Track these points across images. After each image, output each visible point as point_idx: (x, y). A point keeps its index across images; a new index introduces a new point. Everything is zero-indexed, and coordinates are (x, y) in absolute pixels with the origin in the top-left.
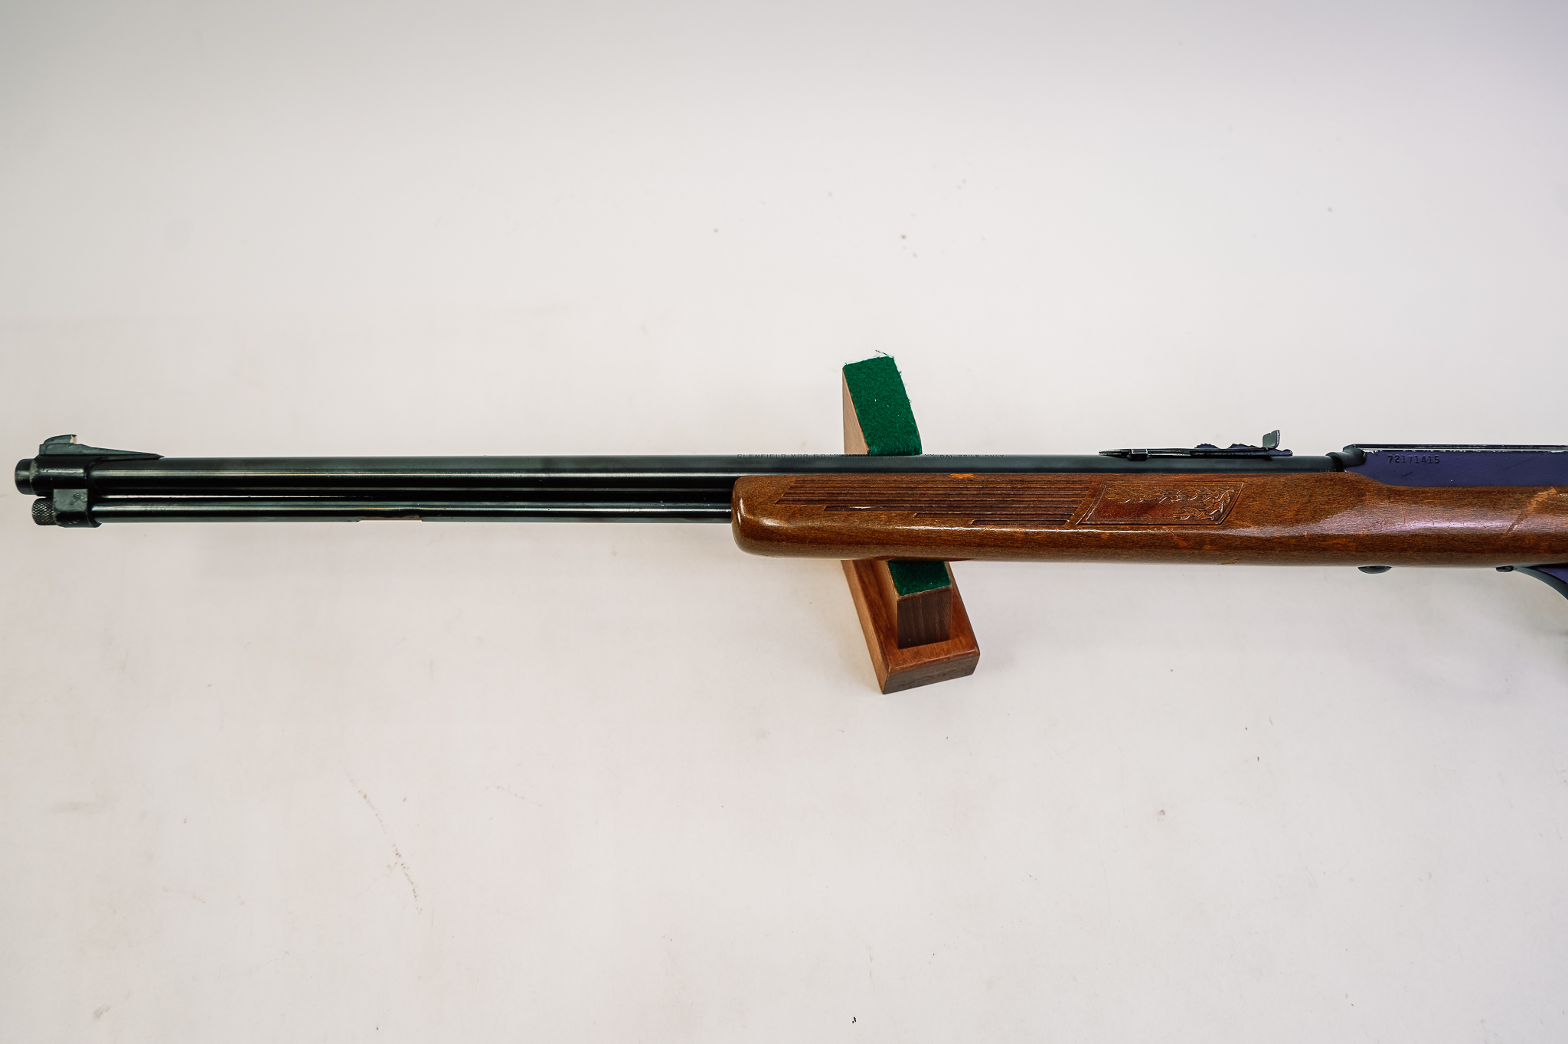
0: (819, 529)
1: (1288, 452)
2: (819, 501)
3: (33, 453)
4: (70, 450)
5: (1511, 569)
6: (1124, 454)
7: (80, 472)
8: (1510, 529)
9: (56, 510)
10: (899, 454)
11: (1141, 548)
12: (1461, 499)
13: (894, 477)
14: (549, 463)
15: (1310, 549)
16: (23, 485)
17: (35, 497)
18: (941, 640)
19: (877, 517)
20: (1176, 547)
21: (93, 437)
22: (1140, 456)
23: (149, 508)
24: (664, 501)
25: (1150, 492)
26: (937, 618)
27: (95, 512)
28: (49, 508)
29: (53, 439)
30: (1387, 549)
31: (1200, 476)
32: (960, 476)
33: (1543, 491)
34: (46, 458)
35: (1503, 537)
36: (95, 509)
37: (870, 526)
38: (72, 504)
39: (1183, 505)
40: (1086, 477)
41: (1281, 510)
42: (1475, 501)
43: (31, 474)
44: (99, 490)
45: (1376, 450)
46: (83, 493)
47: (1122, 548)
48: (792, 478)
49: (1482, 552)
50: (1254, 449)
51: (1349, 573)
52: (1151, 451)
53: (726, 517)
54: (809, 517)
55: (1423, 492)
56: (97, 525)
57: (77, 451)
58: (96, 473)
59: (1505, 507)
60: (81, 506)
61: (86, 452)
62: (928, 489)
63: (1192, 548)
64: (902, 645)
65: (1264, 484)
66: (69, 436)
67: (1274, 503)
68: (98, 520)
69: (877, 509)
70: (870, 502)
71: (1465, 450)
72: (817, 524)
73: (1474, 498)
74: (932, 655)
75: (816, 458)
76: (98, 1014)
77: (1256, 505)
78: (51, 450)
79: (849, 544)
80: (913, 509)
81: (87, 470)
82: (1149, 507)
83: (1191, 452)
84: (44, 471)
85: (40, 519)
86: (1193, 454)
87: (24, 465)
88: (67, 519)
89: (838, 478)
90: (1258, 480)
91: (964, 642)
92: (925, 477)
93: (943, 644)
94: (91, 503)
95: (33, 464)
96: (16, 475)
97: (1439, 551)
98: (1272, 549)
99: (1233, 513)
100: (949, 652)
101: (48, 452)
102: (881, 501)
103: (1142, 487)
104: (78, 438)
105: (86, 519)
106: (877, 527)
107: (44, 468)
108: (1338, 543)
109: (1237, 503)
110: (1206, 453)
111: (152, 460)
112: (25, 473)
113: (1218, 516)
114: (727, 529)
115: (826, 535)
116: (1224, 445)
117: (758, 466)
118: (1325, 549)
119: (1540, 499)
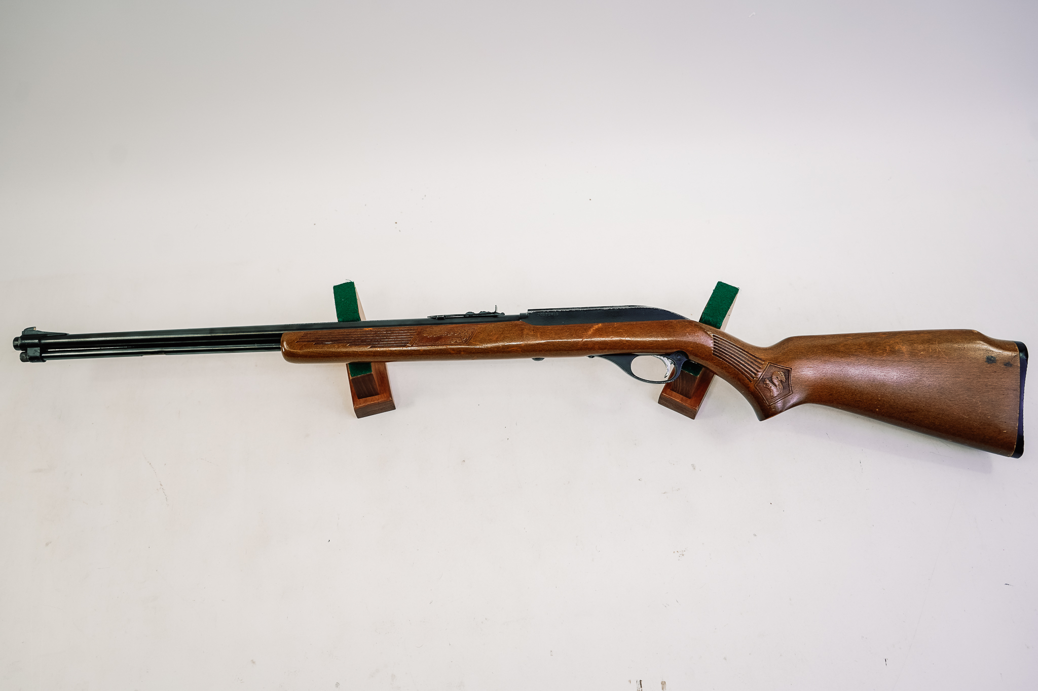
0: (312, 352)
1: (503, 314)
2: (313, 341)
3: (20, 335)
4: (33, 333)
5: (593, 357)
6: (434, 318)
7: (37, 341)
8: (582, 341)
9: (28, 356)
10: (351, 321)
11: (437, 354)
12: (562, 330)
13: (342, 330)
14: (212, 330)
15: (503, 352)
16: (16, 347)
17: (21, 352)
18: (376, 395)
19: (334, 347)
20: (450, 353)
21: (42, 328)
22: (441, 318)
23: (63, 354)
24: (257, 344)
25: (440, 332)
26: (370, 386)
27: (43, 356)
28: (26, 355)
29: (27, 329)
30: (534, 351)
31: (461, 325)
32: (367, 329)
33: (595, 325)
34: (25, 336)
35: (579, 344)
36: (43, 355)
37: (331, 350)
38: (34, 353)
39: (453, 336)
40: (416, 327)
41: (491, 337)
42: (568, 330)
43: (19, 343)
44: (44, 348)
45: (533, 312)
46: (38, 349)
47: (429, 355)
48: (303, 332)
49: (572, 350)
51: (529, 361)
52: (445, 316)
53: (279, 349)
54: (309, 347)
55: (547, 328)
56: (45, 361)
57: (36, 333)
58: (43, 341)
59: (580, 332)
60: (38, 354)
61: (39, 333)
62: (354, 335)
63: (456, 354)
64: (359, 398)
65: (486, 327)
66: (33, 328)
67: (488, 334)
68: (45, 359)
69: (334, 343)
70: (332, 341)
71: (569, 310)
72: (311, 350)
74: (372, 401)
75: (315, 324)
76: (47, 544)
77: (481, 336)
78: (26, 333)
79: (324, 357)
80: (348, 343)
81: (40, 340)
82: (439, 338)
83: (464, 315)
84: (23, 341)
85: (23, 360)
86: (465, 316)
87: (16, 339)
88: (33, 359)
89: (320, 332)
90: (483, 326)
91: (385, 396)
92: (353, 330)
93: (377, 397)
94: (41, 353)
95: (20, 339)
96: (13, 343)
97: (555, 351)
98: (488, 353)
99: (472, 339)
100: (378, 400)
101: (25, 334)
102: (336, 340)
103: (438, 330)
104: (36, 328)
105: (41, 359)
106: (333, 350)
107: (23, 340)
109: (474, 335)
110: (470, 316)
111: (64, 336)
112: (17, 342)
113: (467, 340)
114: (279, 354)
115: (315, 354)
116: (477, 312)
117: (291, 328)
118: (509, 352)
119: (594, 329)
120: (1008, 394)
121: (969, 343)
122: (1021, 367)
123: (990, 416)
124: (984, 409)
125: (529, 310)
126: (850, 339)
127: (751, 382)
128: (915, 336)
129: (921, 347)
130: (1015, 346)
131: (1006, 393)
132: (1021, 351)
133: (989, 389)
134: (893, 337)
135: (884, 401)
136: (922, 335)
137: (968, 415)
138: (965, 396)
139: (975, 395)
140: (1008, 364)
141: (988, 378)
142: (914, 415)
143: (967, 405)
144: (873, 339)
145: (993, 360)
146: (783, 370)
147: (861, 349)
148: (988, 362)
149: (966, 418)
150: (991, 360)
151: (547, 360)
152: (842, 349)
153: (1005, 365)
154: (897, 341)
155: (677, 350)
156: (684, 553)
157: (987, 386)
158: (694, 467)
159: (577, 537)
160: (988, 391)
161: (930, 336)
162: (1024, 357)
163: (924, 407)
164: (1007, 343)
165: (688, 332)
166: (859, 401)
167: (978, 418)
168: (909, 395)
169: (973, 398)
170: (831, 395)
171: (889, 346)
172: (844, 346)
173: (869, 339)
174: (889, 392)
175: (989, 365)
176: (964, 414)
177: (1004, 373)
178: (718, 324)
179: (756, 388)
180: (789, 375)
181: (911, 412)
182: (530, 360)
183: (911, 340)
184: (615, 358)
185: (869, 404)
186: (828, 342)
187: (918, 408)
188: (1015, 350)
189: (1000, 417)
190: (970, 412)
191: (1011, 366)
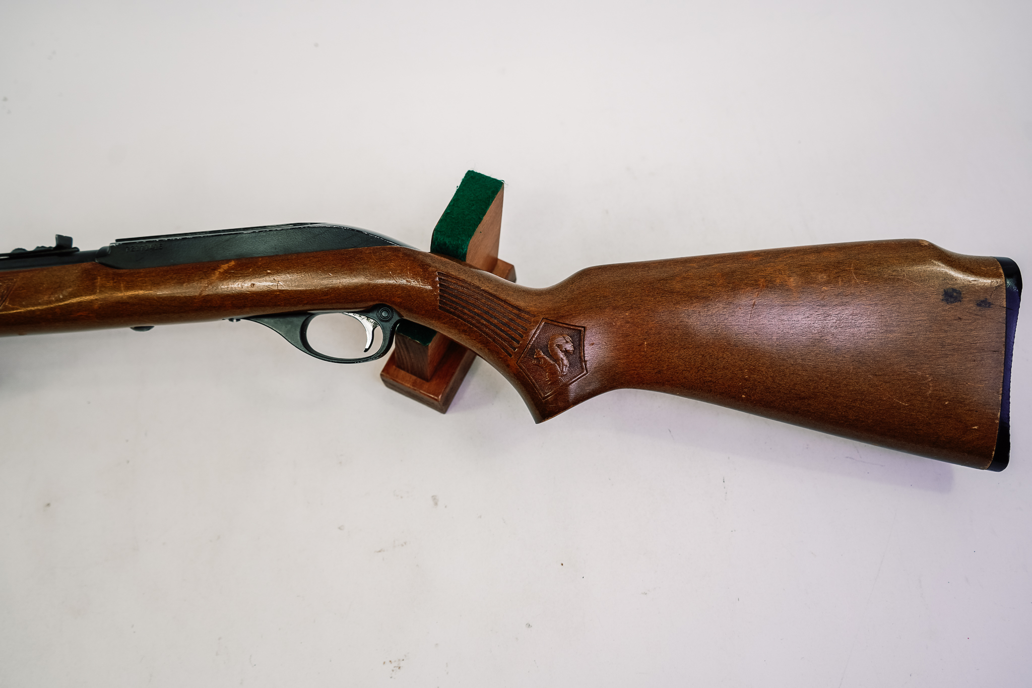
1: (77, 249)
5: (238, 320)
8: (200, 294)
12: (165, 275)
15: (65, 321)
33: (224, 264)
35: (196, 300)
41: (40, 295)
42: (175, 276)
49: (186, 312)
50: (50, 249)
55: (138, 273)
59: (196, 278)
65: (32, 276)
67: (36, 290)
71: (181, 237)
73: (174, 274)
77: (26, 293)
90: (29, 274)
108: (81, 315)
109: (12, 292)
110: (17, 255)
116: (30, 247)
118: (75, 320)
119: (221, 270)
120: (982, 359)
121: (913, 265)
122: (1008, 309)
123: (949, 400)
124: (937, 388)
125: (117, 240)
126: (693, 268)
127: (511, 356)
128: (812, 257)
129: (822, 278)
130: (997, 268)
131: (979, 358)
132: (1008, 276)
133: (947, 352)
134: (772, 260)
135: (755, 380)
136: (825, 254)
137: (908, 401)
138: (903, 366)
139: (922, 364)
140: (984, 302)
141: (946, 332)
142: (809, 404)
143: (905, 382)
144: (734, 266)
145: (956, 298)
146: (570, 332)
147: (712, 285)
148: (947, 300)
149: (904, 406)
150: (952, 295)
151: (160, 330)
152: (678, 286)
153: (979, 305)
154: (779, 267)
155: (375, 303)
156: (402, 664)
157: (943, 346)
158: (435, 500)
159: (220, 639)
160: (946, 356)
161: (841, 256)
162: (1015, 289)
163: (827, 388)
164: (983, 263)
165: (390, 270)
166: (711, 381)
167: (926, 405)
168: (800, 368)
169: (918, 369)
170: (659, 372)
171: (765, 277)
172: (681, 281)
173: (729, 266)
174: (764, 364)
175: (948, 306)
176: (900, 398)
177: (975, 320)
178: (460, 250)
179: (521, 368)
180: (580, 340)
181: (804, 398)
182: (128, 330)
183: (806, 265)
184: (272, 321)
185: (729, 386)
186: (654, 274)
187: (816, 390)
188: (996, 276)
189: (968, 402)
190: (912, 394)
191: (989, 307)
